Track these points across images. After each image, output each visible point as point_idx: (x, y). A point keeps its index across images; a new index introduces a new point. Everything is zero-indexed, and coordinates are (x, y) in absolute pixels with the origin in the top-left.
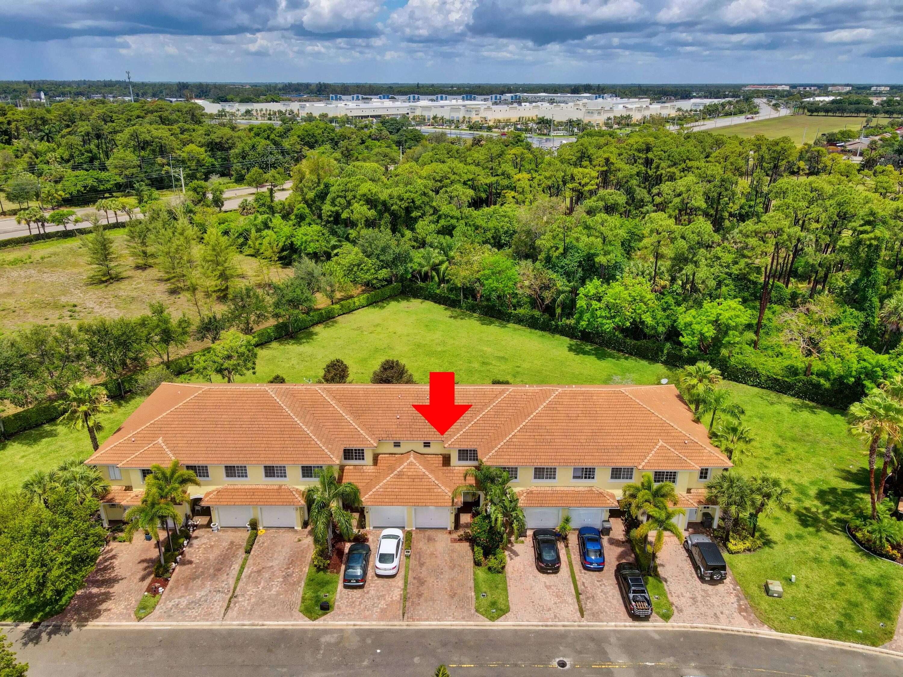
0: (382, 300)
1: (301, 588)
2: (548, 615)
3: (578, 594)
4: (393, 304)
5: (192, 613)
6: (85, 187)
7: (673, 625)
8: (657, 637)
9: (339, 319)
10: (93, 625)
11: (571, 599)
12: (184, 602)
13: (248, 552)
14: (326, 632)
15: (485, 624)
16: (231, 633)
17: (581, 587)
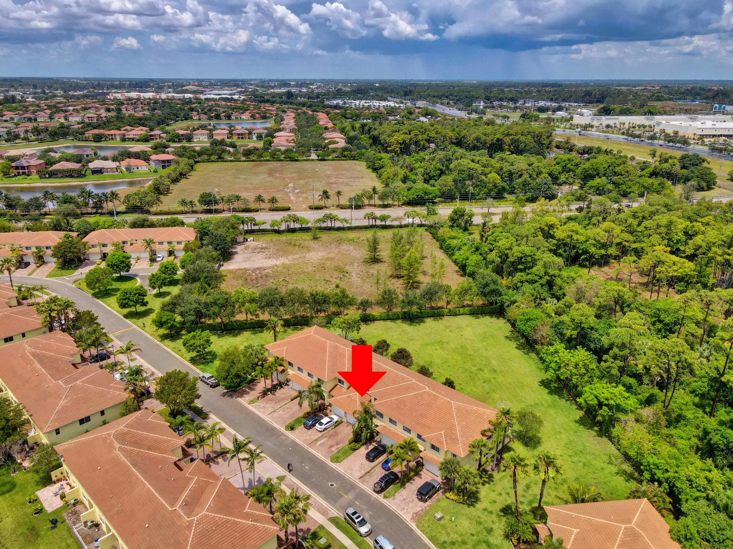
0: (481, 314)
1: (293, 420)
2: (350, 472)
3: (369, 472)
4: (488, 318)
5: (261, 410)
6: (417, 196)
7: (385, 502)
8: (373, 499)
9: (446, 318)
10: (239, 399)
11: (363, 472)
12: (262, 405)
13: (292, 400)
14: (285, 435)
15: (328, 462)
16: (264, 421)
17: (372, 471)
